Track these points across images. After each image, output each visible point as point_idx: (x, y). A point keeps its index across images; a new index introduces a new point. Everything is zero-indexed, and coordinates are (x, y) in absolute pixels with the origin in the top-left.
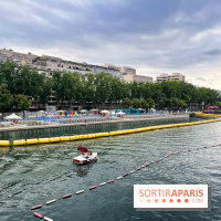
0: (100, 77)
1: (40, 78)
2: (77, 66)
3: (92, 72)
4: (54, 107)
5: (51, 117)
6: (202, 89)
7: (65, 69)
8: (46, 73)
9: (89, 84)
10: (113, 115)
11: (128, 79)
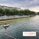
0: (14, 9)
1: (3, 10)
2: (10, 8)
3: (12, 9)
4: (6, 15)
5: (5, 17)
6: (32, 11)
7: (7, 8)
8: (4, 9)
9: (12, 11)
10: (17, 16)
11: (19, 10)
